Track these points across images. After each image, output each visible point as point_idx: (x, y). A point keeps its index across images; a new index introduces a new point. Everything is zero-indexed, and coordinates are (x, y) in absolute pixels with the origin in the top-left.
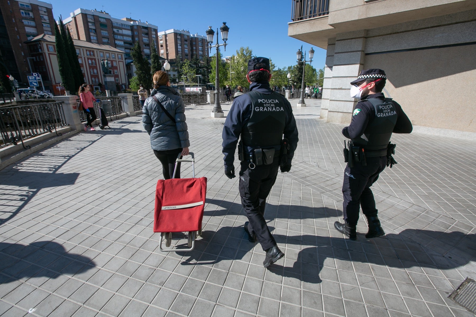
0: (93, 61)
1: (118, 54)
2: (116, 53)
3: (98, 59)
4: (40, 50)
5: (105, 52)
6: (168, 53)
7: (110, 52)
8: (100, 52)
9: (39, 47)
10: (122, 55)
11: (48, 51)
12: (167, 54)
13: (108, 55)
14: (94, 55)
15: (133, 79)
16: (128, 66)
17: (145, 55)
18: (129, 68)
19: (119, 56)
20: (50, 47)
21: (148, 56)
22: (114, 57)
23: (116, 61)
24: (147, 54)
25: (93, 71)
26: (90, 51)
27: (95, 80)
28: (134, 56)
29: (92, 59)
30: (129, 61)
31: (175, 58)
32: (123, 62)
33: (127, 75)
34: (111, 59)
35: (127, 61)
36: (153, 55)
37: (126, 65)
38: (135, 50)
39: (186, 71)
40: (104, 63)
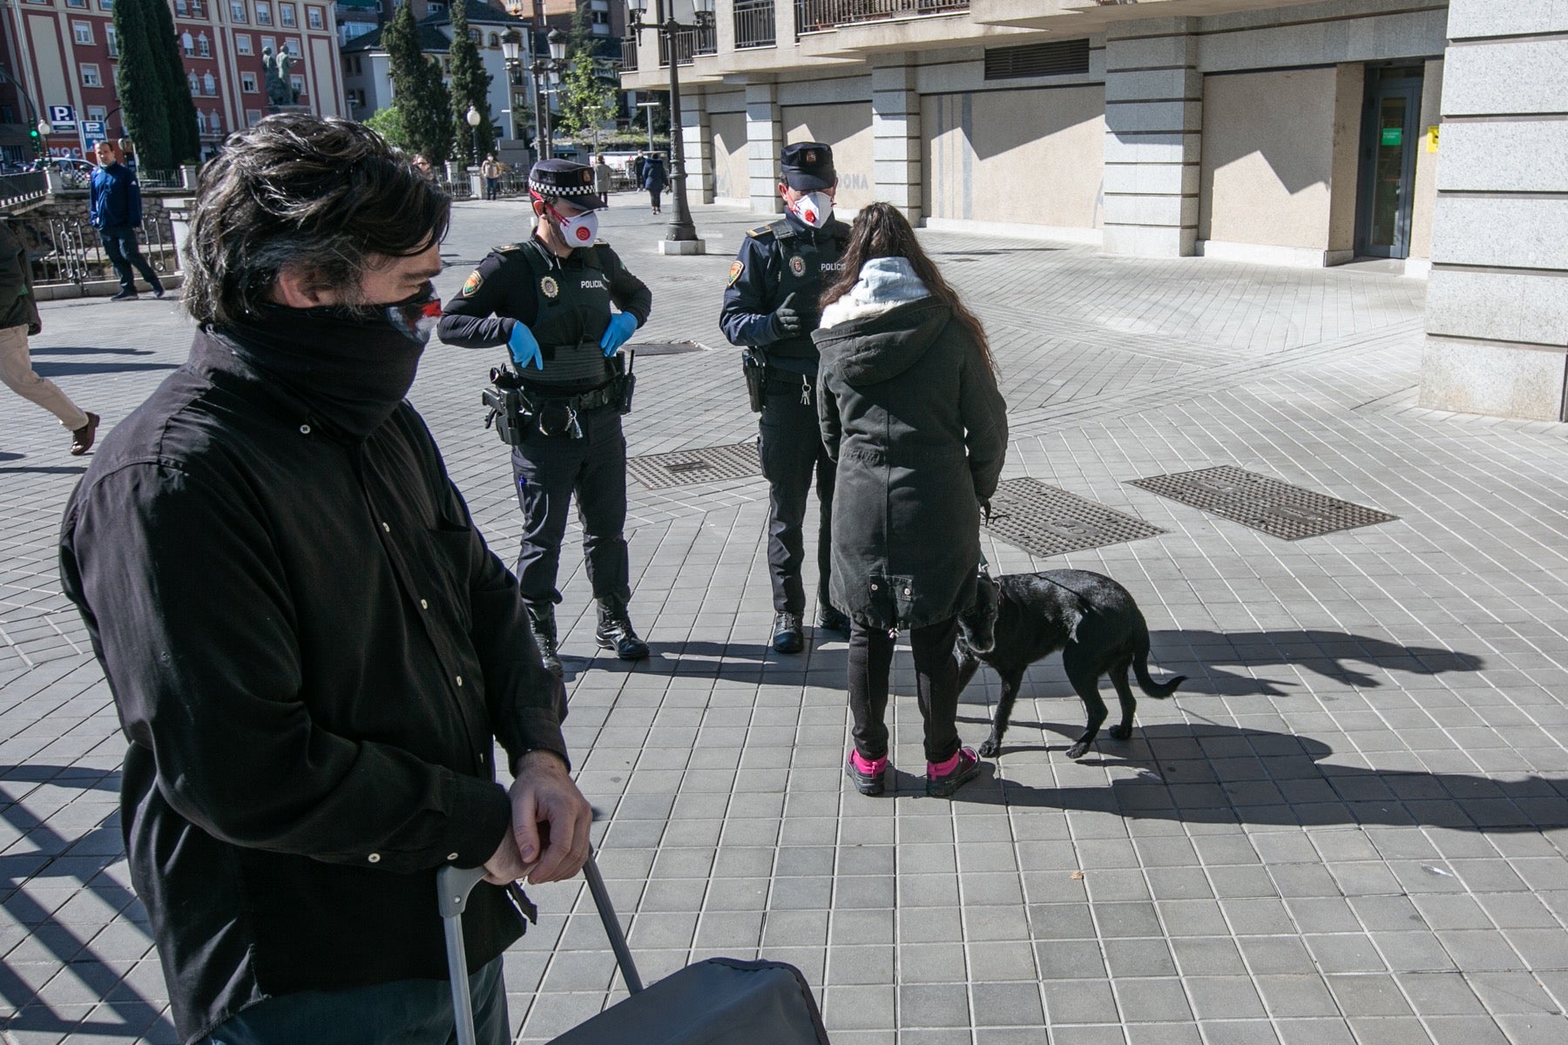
0: (202, 38)
3: (222, 30)
10: (323, 9)
14: (205, 13)
15: (378, 118)
16: (352, 57)
18: (353, 63)
19: (313, 12)
22: (288, 18)
23: (299, 36)
25: (202, 82)
27: (208, 120)
28: (393, 49)
29: (195, 31)
30: (352, 33)
31: (574, 9)
32: (329, 38)
33: (347, 98)
34: (279, 29)
35: (348, 31)
36: (459, 46)
37: (343, 51)
38: (397, 30)
39: (579, 96)
40: (273, 62)
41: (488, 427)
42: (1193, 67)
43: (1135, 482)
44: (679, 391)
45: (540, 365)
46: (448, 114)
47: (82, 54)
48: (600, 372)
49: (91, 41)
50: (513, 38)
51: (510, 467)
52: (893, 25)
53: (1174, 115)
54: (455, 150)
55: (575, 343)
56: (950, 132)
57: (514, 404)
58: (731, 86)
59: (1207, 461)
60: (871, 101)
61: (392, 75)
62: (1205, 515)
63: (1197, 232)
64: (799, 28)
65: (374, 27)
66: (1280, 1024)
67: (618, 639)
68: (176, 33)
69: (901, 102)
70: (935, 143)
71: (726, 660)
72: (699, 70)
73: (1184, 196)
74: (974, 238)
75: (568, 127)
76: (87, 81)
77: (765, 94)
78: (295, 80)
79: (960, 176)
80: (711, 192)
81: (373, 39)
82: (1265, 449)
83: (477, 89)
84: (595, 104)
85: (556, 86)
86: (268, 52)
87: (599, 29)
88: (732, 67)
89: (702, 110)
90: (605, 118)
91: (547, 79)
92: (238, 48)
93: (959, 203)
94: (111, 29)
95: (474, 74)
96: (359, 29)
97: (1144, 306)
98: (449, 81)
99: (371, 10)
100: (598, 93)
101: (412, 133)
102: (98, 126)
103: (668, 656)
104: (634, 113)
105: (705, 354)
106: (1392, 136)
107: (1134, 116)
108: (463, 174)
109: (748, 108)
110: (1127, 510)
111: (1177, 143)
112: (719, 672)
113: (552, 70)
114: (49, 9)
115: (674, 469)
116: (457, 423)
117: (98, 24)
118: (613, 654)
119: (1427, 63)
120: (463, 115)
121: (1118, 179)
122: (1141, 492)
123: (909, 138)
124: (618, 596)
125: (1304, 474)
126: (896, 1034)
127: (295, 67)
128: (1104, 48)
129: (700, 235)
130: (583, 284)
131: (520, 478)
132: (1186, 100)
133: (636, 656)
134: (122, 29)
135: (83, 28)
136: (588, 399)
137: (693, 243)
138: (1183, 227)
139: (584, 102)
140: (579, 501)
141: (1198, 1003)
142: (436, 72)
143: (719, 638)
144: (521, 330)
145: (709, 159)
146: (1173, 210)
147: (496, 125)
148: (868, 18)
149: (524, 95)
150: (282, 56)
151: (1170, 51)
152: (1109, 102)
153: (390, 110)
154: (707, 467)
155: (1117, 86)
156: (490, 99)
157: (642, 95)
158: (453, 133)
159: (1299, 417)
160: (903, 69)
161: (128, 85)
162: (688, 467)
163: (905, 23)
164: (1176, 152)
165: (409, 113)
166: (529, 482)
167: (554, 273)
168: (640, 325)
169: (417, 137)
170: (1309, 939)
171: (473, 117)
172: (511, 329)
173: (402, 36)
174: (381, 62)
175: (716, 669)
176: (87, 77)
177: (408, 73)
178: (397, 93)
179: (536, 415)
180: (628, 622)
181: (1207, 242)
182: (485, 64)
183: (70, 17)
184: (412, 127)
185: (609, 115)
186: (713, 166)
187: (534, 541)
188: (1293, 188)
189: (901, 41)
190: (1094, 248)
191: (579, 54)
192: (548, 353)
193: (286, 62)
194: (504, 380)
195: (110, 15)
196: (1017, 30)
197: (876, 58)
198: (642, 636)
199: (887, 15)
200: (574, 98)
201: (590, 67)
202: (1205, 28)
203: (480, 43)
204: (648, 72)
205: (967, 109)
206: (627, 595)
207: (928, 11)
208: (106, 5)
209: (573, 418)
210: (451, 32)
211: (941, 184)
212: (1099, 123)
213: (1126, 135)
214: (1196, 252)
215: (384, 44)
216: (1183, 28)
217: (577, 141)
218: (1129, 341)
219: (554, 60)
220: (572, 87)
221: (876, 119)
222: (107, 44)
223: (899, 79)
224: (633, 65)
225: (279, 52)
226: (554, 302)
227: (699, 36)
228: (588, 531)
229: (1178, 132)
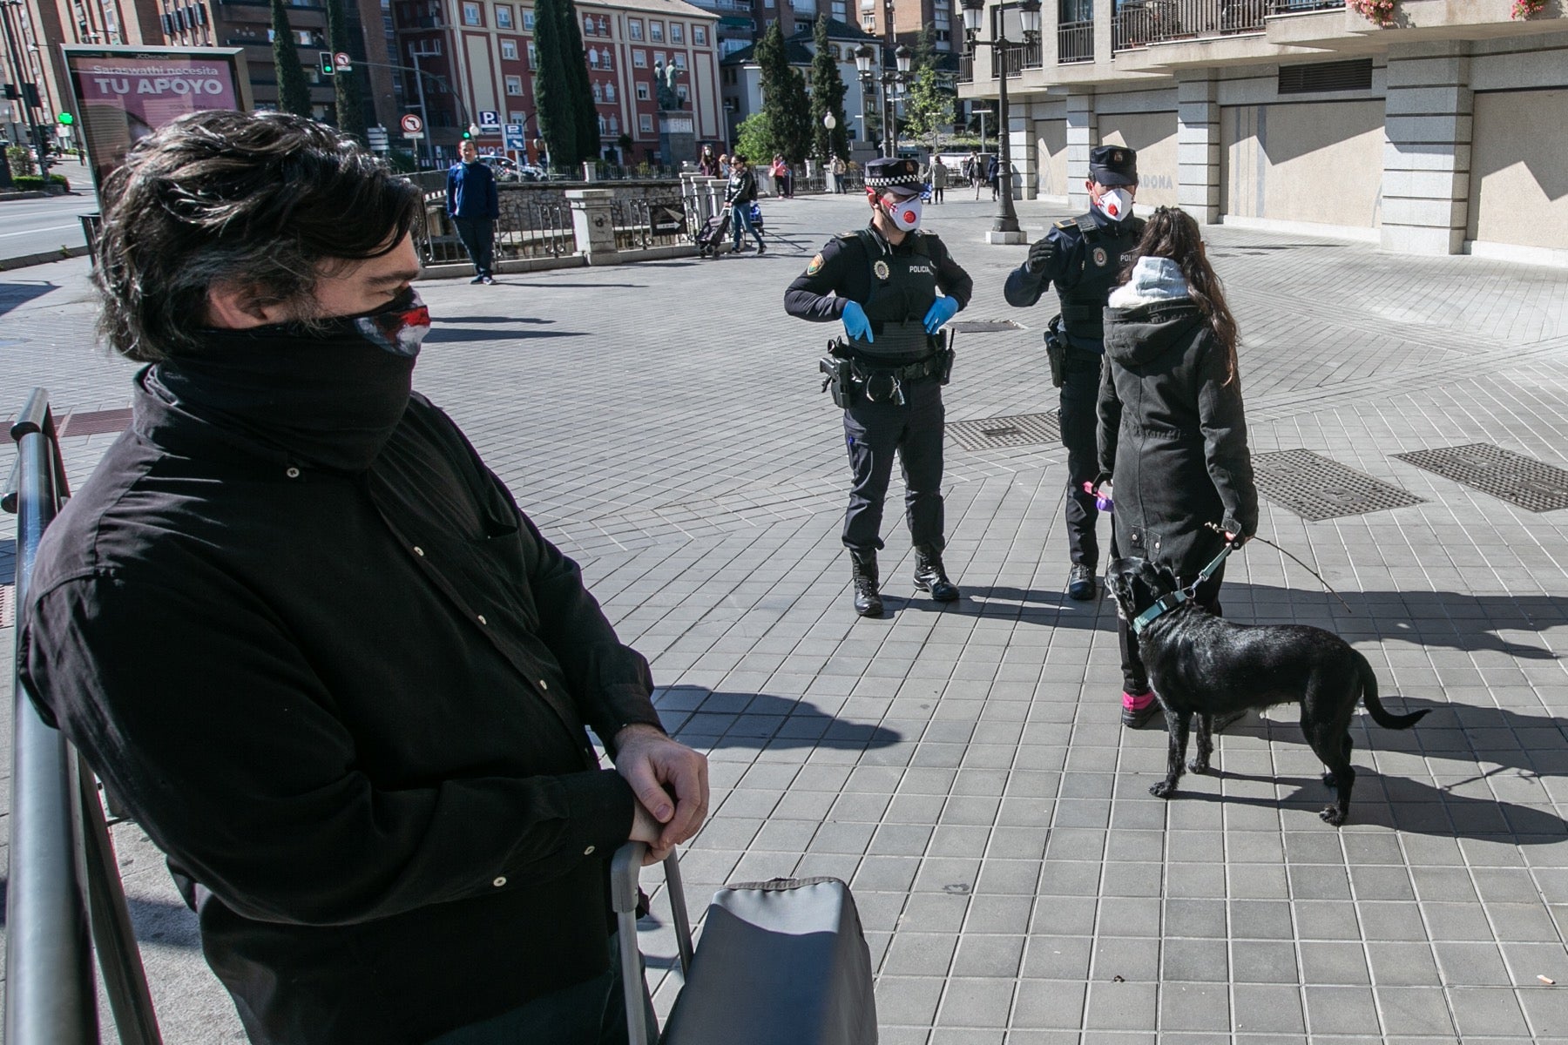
0: (606, 53)
1: (692, 25)
2: (688, 22)
3: (622, 47)
4: (436, 20)
5: (647, 17)
6: (892, 9)
7: (667, 19)
8: (629, 18)
9: (431, 11)
10: (707, 28)
11: (463, 22)
12: (889, 13)
13: (656, 28)
14: (609, 32)
15: (750, 122)
16: (729, 69)
17: (797, 20)
18: (730, 76)
19: (698, 30)
20: (468, 11)
21: (810, 22)
22: (677, 35)
23: (685, 51)
24: (804, 14)
25: (604, 91)
26: (595, 17)
27: (608, 124)
28: (763, 63)
29: (599, 47)
30: (730, 49)
31: (920, 28)
32: (710, 53)
33: (724, 104)
34: (669, 45)
35: (727, 47)
36: (820, 59)
37: (722, 65)
38: (767, 46)
39: (922, 104)
40: (663, 73)
41: (824, 390)
42: (1465, 86)
43: (1400, 456)
44: (998, 364)
45: (871, 339)
46: (809, 118)
47: (508, 67)
48: (923, 347)
49: (516, 57)
50: (865, 53)
52: (1198, 44)
53: (1447, 128)
54: (814, 150)
55: (902, 321)
56: (1246, 140)
57: (845, 372)
58: (1051, 97)
59: (1466, 439)
60: (1177, 111)
61: (762, 84)
62: (1461, 487)
63: (1465, 233)
64: (1115, 46)
65: (749, 43)
66: (1505, 947)
67: (933, 583)
68: (584, 49)
69: (1204, 112)
70: (1232, 149)
71: (1027, 604)
72: (1026, 82)
73: (1454, 200)
74: (1265, 235)
75: (912, 131)
76: (511, 91)
77: (1083, 104)
78: (681, 89)
79: (1254, 179)
80: (1035, 189)
81: (747, 54)
82: (1519, 429)
83: (834, 97)
84: (936, 111)
85: (902, 95)
86: (659, 65)
87: (942, 46)
88: (1055, 79)
89: (1028, 118)
90: (944, 123)
91: (894, 89)
92: (635, 61)
93: (1253, 203)
94: (531, 47)
95: (832, 84)
96: (736, 45)
97: (1415, 298)
98: (811, 90)
99: (747, 29)
100: (938, 101)
101: (778, 135)
102: (517, 128)
103: (976, 599)
104: (970, 119)
105: (1022, 332)
107: (1410, 128)
108: (820, 171)
109: (1067, 116)
110: (1391, 481)
111: (1450, 153)
112: (1020, 615)
113: (899, 81)
114: (483, 30)
115: (989, 433)
116: (801, 388)
117: (521, 42)
118: (928, 596)
120: (821, 120)
121: (1395, 184)
122: (1404, 465)
123: (1210, 144)
124: (934, 544)
125: (1552, 453)
126: (1160, 942)
127: (681, 77)
128: (1386, 67)
129: (1021, 229)
130: (912, 268)
131: (850, 437)
132: (1458, 114)
133: (948, 598)
134: (541, 46)
135: (509, 46)
136: (910, 371)
137: (1016, 234)
138: (1453, 228)
139: (926, 109)
140: (903, 460)
141: (1432, 926)
142: (800, 82)
143: (1022, 585)
144: (853, 307)
145: (1034, 160)
146: (1443, 212)
147: (849, 128)
148: (1176, 37)
149: (875, 102)
150: (670, 68)
151: (1444, 71)
152: (1388, 116)
153: (759, 115)
154: (1019, 432)
155: (1395, 101)
156: (846, 106)
157: (977, 104)
158: (813, 136)
159: (1551, 402)
160: (1206, 84)
161: (543, 94)
162: (1003, 432)
163: (1208, 42)
164: (1448, 161)
165: (776, 118)
166: (856, 442)
167: (886, 258)
168: (961, 309)
169: (782, 139)
170: (1535, 871)
171: (830, 121)
172: (842, 309)
173: (772, 51)
174: (753, 72)
175: (1017, 612)
176: (511, 87)
177: (776, 83)
178: (766, 100)
179: (865, 381)
180: (942, 568)
181: (1474, 242)
182: (842, 76)
183: (500, 36)
184: (778, 130)
185: (948, 121)
186: (1037, 166)
187: (860, 494)
188: (1552, 197)
189: (1204, 59)
190: (1373, 246)
191: (923, 67)
192: (877, 329)
193: (674, 73)
194: (838, 350)
195: (531, 34)
196: (1308, 50)
197: (1183, 74)
198: (953, 580)
199: (1193, 35)
200: (918, 105)
201: (932, 79)
202: (1476, 51)
203: (839, 57)
204: (981, 83)
205: (1262, 119)
206: (941, 544)
207: (1229, 33)
208: (529, 26)
209: (897, 386)
210: (814, 48)
211: (1237, 184)
212: (1380, 134)
213: (1402, 145)
214: (1464, 251)
215: (756, 58)
216: (1457, 51)
217: (920, 143)
218: (1399, 329)
219: (900, 73)
220: (916, 96)
221: (1181, 127)
222: (527, 59)
223: (1202, 92)
224: (969, 77)
225: (668, 65)
226: (885, 283)
227: (1029, 51)
228: (910, 487)
229: (1450, 143)
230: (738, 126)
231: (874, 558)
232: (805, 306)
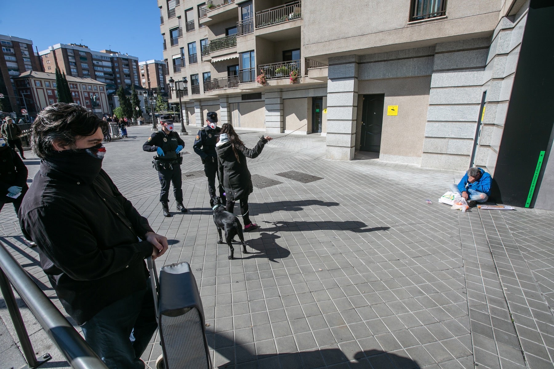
0: (77, 93)
1: (99, 86)
2: (98, 86)
3: (81, 92)
4: (28, 85)
5: (87, 84)
6: (150, 82)
7: (93, 85)
8: (82, 85)
9: (26, 83)
10: (103, 87)
11: (36, 85)
12: (149, 83)
13: (90, 87)
14: (77, 88)
15: (116, 109)
16: (110, 97)
17: (126, 85)
18: (110, 99)
19: (101, 88)
20: (37, 83)
21: (130, 86)
22: (96, 89)
23: (98, 93)
24: (128, 84)
26: (73, 84)
28: (119, 95)
29: (75, 92)
30: (110, 92)
31: (157, 87)
32: (105, 93)
33: (109, 105)
34: (94, 91)
35: (109, 91)
36: (133, 94)
37: (108, 96)
38: (120, 91)
39: (159, 104)
40: (93, 98)
41: (153, 168)
42: (281, 98)
43: (276, 174)
44: (187, 161)
45: (164, 155)
46: (132, 108)
47: (50, 97)
48: (176, 157)
49: (52, 94)
50: (145, 93)
51: (158, 175)
52: (223, 90)
53: (278, 107)
54: (134, 116)
55: (171, 151)
56: (235, 111)
57: (158, 163)
58: (191, 102)
59: (289, 170)
60: (219, 105)
61: (119, 100)
62: (290, 179)
63: (283, 128)
64: (205, 90)
65: (114, 91)
66: (312, 265)
67: (181, 208)
68: (71, 92)
69: (226, 105)
70: (232, 112)
71: (203, 211)
72: (185, 99)
73: (281, 122)
74: (241, 131)
75: (157, 111)
76: (51, 103)
77: (198, 103)
78: (98, 102)
79: (238, 119)
80: (188, 123)
81: (115, 93)
82: (299, 167)
83: (138, 103)
84: (163, 106)
85: (155, 102)
86: (92, 96)
87: (163, 91)
88: (191, 98)
89: (185, 107)
90: (165, 109)
91: (153, 101)
92: (85, 95)
93: (238, 124)
94: (56, 92)
95: (137, 100)
96: (111, 91)
97: (275, 142)
98: (132, 101)
99: (114, 87)
100: (163, 104)
101: (124, 112)
103: (191, 211)
104: (171, 108)
105: (190, 154)
106: (318, 110)
107: (270, 107)
108: (136, 120)
109: (195, 106)
110: (275, 179)
111: (279, 112)
112: (202, 213)
113: (154, 99)
114: (42, 87)
115: (188, 176)
116: (141, 169)
117: (53, 91)
118: (180, 211)
119: (323, 97)
120: (135, 109)
121: (268, 119)
122: (278, 176)
123: (227, 112)
125: (307, 171)
127: (97, 99)
128: (264, 94)
129: (187, 131)
130: (172, 139)
131: (160, 178)
132: (280, 104)
133: (185, 211)
134: (59, 91)
135: (50, 92)
136: (173, 162)
137: (186, 133)
138: (281, 128)
139: (160, 105)
140: (173, 182)
141: (298, 263)
142: (129, 100)
143: (201, 207)
144: (159, 148)
145: (187, 116)
146: (279, 124)
147: (142, 110)
148: (218, 88)
149: (147, 104)
150: (95, 97)
151: (277, 95)
152: (266, 104)
153: (119, 108)
154: (194, 175)
155: (267, 101)
156: (140, 105)
157: (172, 104)
158: (133, 112)
159: (305, 162)
160: (226, 98)
162: (190, 175)
163: (226, 89)
164: (279, 114)
165: (123, 108)
166: (162, 178)
167: (166, 137)
168: (183, 148)
169: (125, 113)
170: (316, 251)
171: (137, 109)
172: (157, 149)
173: (121, 92)
174: (116, 97)
175: (201, 212)
176: (51, 102)
177: (123, 100)
178: (120, 104)
179: (163, 165)
180: (183, 205)
181: (285, 130)
182: (139, 98)
183: (47, 89)
184: (124, 111)
185: (166, 108)
186: (188, 118)
187: (163, 190)
188: (300, 121)
189: (225, 93)
190: (265, 132)
191: (159, 96)
192: (165, 153)
193: (95, 98)
194: (156, 158)
195: (56, 89)
196: (248, 91)
197: (220, 96)
198: (185, 207)
199: (222, 88)
200: (158, 105)
201: (161, 98)
202: (283, 91)
203: (138, 94)
204: (174, 99)
205: (238, 106)
206: (182, 200)
207: (230, 87)
208: (55, 87)
209: (171, 165)
210: (131, 92)
211: (234, 120)
212: (264, 108)
213: (269, 110)
214: (283, 132)
215: (117, 94)
216: (279, 90)
217: (159, 113)
218: (272, 149)
219: (154, 97)
220: (158, 102)
221: (221, 108)
222: (55, 95)
223: (225, 100)
224: (171, 98)
225: (94, 96)
226: (166, 143)
227: (185, 91)
228: (174, 188)
229: (279, 110)
230: (113, 110)
231: (167, 204)
232: (148, 149)
